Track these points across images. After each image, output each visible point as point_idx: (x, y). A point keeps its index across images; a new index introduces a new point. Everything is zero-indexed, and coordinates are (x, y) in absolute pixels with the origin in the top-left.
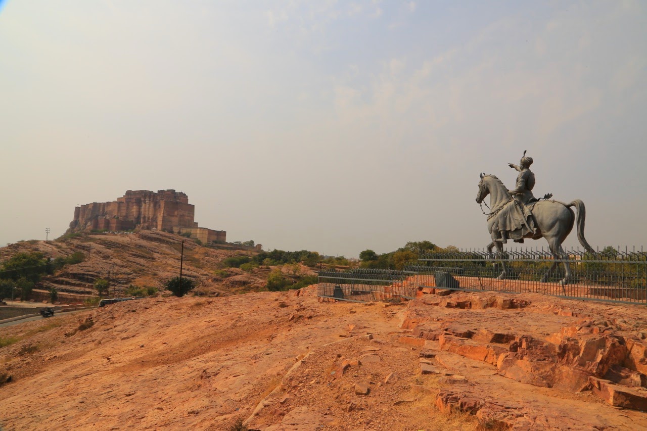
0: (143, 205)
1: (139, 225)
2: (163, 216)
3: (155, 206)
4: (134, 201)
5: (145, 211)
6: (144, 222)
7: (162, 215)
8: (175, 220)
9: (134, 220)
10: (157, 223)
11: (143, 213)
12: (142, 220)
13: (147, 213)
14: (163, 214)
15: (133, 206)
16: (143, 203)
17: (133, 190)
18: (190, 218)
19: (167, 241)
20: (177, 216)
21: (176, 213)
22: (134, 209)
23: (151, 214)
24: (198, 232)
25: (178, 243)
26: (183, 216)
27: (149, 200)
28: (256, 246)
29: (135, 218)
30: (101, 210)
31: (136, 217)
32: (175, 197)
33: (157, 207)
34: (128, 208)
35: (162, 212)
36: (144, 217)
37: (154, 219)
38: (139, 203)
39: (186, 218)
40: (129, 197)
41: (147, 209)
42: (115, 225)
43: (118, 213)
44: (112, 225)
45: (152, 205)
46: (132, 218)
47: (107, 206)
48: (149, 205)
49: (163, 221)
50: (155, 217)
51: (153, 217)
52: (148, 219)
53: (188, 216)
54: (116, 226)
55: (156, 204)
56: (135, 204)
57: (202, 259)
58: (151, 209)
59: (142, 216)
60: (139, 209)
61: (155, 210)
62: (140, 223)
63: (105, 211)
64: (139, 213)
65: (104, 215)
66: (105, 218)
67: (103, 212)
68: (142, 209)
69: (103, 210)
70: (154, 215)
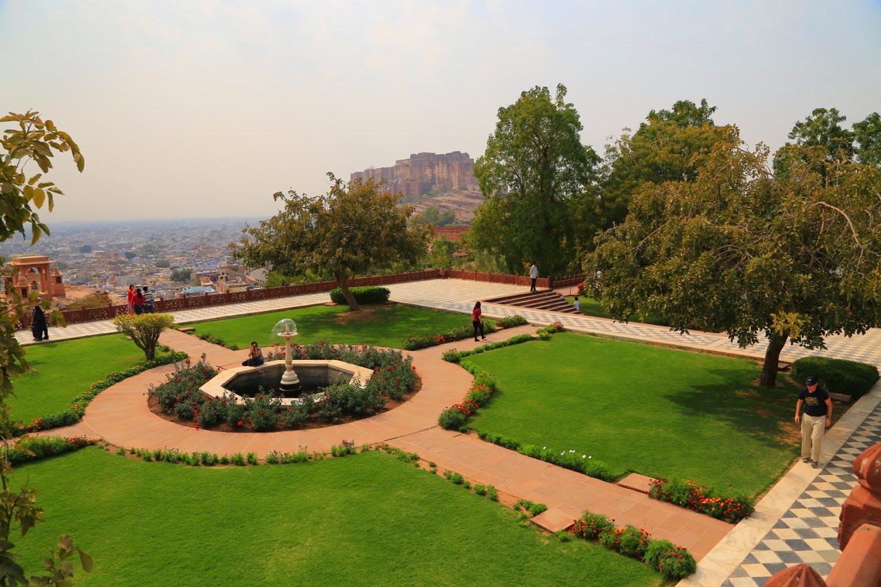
0: (437, 168)
1: (435, 187)
3: (448, 168)
6: (439, 183)
7: (457, 175)
10: (452, 183)
11: (437, 174)
12: (437, 181)
13: (441, 174)
15: (426, 169)
22: (428, 172)
23: (445, 175)
29: (430, 180)
30: (390, 174)
31: (431, 178)
32: (461, 158)
33: (450, 169)
34: (421, 171)
35: (457, 173)
36: (439, 178)
37: (449, 180)
38: (432, 166)
40: (415, 160)
41: (440, 171)
43: (411, 176)
45: (445, 167)
46: (427, 180)
48: (442, 166)
50: (449, 178)
52: (443, 179)
54: (419, 189)
55: (449, 166)
56: (428, 167)
58: (445, 170)
60: (433, 171)
61: (449, 171)
62: (435, 184)
63: (395, 175)
64: (433, 175)
65: (395, 179)
66: (397, 182)
67: (393, 176)
68: (436, 171)
69: (392, 173)
70: (448, 176)
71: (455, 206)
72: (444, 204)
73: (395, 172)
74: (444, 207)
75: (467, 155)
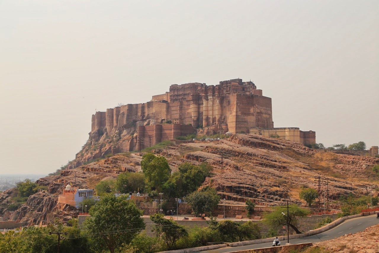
0: (205, 102)
1: (201, 130)
2: (236, 115)
3: (221, 103)
4: (190, 98)
5: (207, 110)
6: (208, 125)
7: (234, 114)
8: (251, 119)
9: (192, 123)
10: (227, 125)
11: (204, 113)
12: (204, 123)
13: (210, 113)
14: (237, 112)
15: (189, 105)
16: (204, 100)
17: (179, 84)
18: (268, 116)
19: (274, 147)
20: (253, 115)
21: (252, 110)
22: (192, 110)
23: (217, 114)
24: (287, 133)
25: (287, 149)
26: (260, 113)
27: (213, 95)
28: (371, 149)
29: (194, 121)
30: (139, 114)
31: (195, 119)
32: (243, 89)
33: (225, 104)
34: (181, 108)
35: (235, 110)
36: (207, 119)
37: (223, 120)
38: (197, 100)
39: (264, 115)
40: (176, 93)
41: (210, 108)
42: (173, 131)
43: (167, 115)
44: (167, 132)
45: (217, 101)
46: (189, 121)
47: (149, 107)
48: (213, 102)
49: (236, 122)
50: (223, 117)
51: (221, 118)
52: (214, 120)
53: (265, 114)
54: (174, 133)
55: (223, 99)
56: (192, 102)
57: (334, 167)
58: (217, 107)
59: (204, 117)
60: (199, 108)
61: (222, 108)
62: (202, 127)
63: (146, 115)
64: (199, 114)
65: (145, 120)
66: (148, 124)
67: (143, 116)
68: (203, 108)
69: (143, 113)
70: (222, 115)
71: (216, 157)
72: (197, 153)
73: (146, 110)
74: (197, 158)
75: (251, 84)
